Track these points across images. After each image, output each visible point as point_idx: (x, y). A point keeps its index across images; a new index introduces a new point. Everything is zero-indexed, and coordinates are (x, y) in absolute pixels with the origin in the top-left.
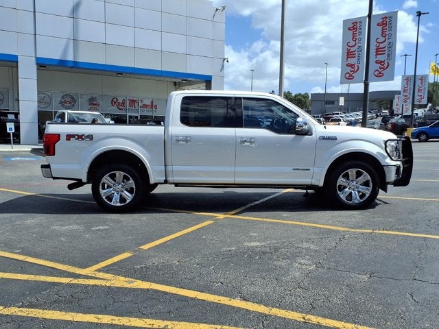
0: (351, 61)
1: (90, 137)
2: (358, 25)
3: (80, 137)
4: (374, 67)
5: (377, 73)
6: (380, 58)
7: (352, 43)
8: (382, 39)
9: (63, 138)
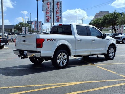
0: (48, 15)
1: (54, 40)
2: (50, 3)
3: (51, 40)
4: (55, 18)
5: (57, 20)
6: (58, 15)
7: (48, 9)
8: (58, 9)
9: (46, 40)
